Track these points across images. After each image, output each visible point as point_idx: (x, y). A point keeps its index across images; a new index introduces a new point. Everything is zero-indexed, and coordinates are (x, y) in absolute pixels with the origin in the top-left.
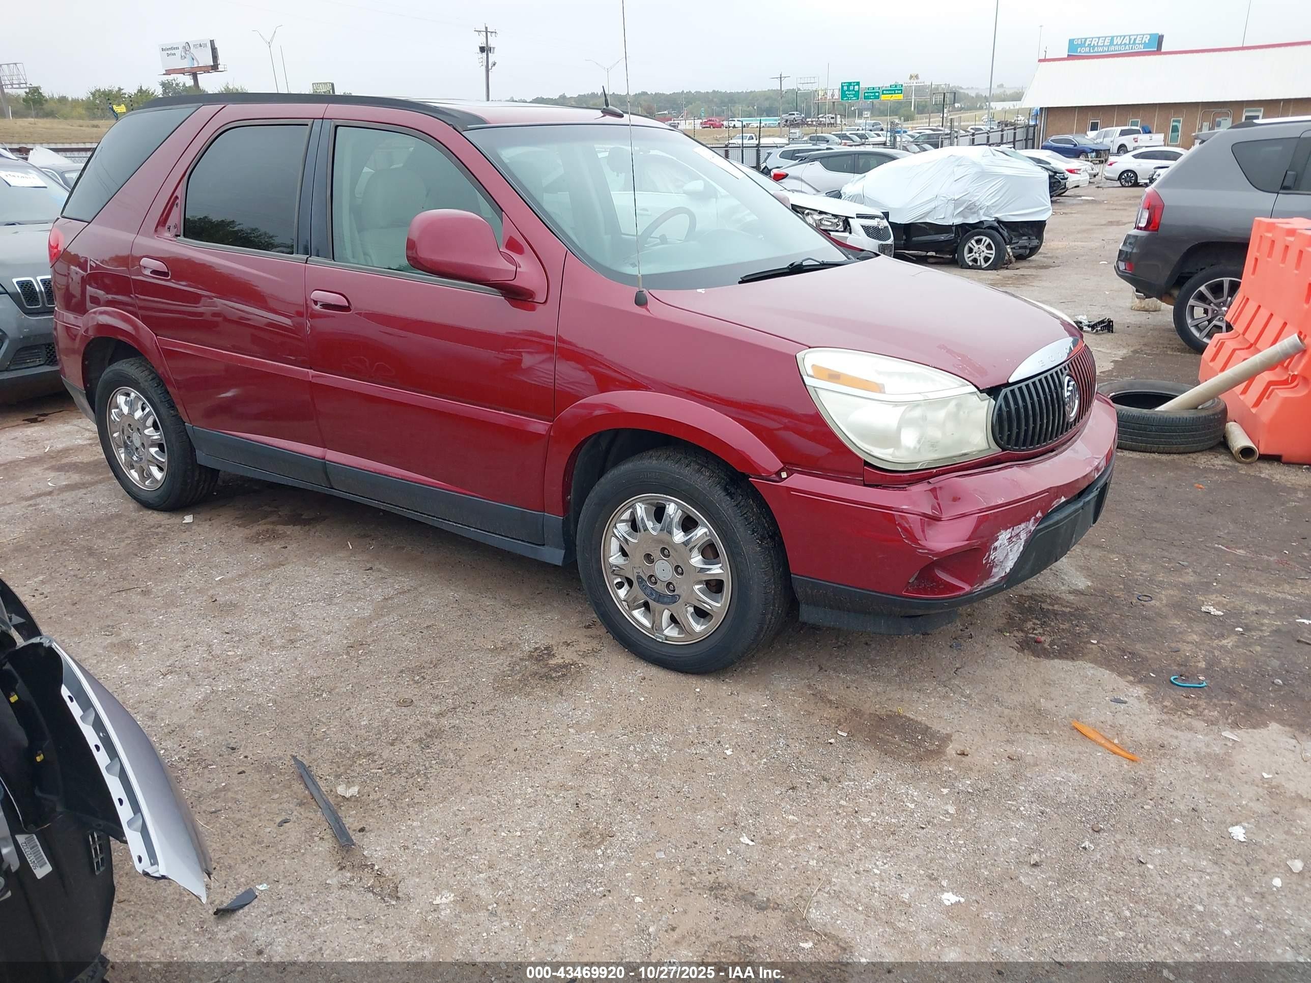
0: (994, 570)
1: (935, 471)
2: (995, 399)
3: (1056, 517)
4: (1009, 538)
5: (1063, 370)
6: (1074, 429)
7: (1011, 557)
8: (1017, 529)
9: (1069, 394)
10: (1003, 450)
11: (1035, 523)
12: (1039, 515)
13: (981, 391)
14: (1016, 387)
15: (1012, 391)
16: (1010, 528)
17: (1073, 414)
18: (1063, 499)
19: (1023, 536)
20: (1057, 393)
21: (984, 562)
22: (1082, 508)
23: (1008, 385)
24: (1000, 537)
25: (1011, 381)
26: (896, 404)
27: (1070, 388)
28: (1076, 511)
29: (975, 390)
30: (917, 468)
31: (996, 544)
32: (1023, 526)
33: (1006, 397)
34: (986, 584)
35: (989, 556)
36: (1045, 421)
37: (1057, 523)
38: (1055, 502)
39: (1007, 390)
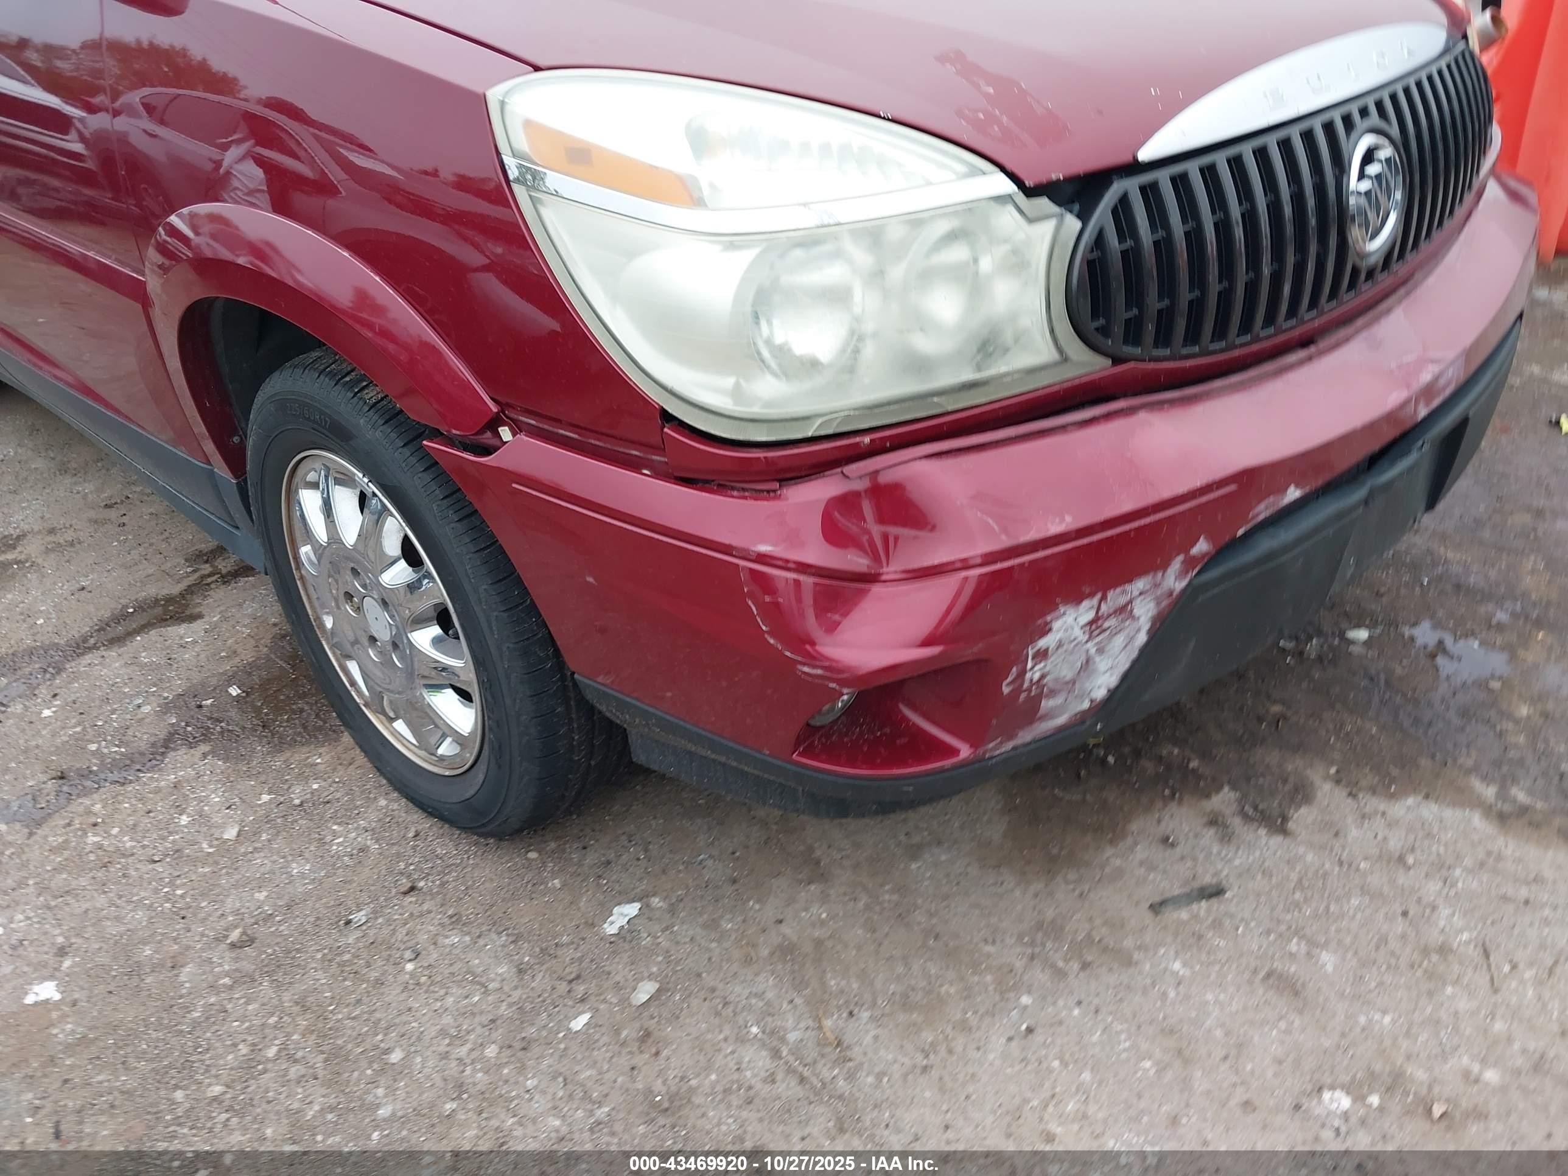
0: (1046, 704)
1: (867, 440)
2: (1084, 216)
3: (1266, 544)
4: (1091, 623)
5: (1356, 116)
6: (1384, 280)
7: (1102, 664)
8: (1116, 597)
9: (1365, 185)
10: (1117, 361)
11: (1184, 571)
12: (1202, 546)
13: (1030, 192)
14: (1163, 177)
15: (1150, 192)
16: (1091, 595)
17: (1377, 245)
18: (1293, 494)
19: (1145, 611)
20: (1320, 189)
21: (1006, 690)
22: (1366, 502)
23: (1134, 168)
24: (1056, 625)
25: (1145, 154)
26: (733, 241)
27: (1373, 169)
28: (1340, 515)
29: (1009, 187)
30: (810, 434)
31: (1042, 643)
32: (1140, 584)
33: (1122, 207)
34: (1025, 736)
35: (1023, 673)
36: (1266, 271)
37: (1271, 556)
38: (1262, 506)
39: (1131, 185)
